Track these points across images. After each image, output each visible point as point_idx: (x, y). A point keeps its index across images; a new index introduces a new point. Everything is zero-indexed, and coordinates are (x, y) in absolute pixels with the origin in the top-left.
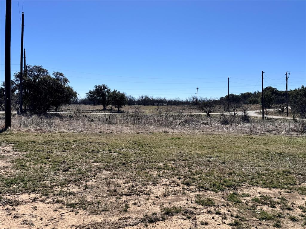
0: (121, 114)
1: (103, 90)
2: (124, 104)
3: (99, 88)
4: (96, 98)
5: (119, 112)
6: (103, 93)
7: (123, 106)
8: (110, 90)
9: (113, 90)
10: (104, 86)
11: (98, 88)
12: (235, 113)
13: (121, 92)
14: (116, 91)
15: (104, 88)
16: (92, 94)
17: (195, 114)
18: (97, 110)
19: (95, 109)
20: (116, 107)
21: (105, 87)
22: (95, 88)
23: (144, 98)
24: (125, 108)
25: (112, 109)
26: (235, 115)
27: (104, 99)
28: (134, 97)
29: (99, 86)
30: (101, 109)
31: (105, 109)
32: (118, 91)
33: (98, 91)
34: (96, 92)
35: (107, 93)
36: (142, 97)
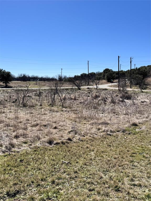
0: (11, 89)
2: (11, 81)
5: (6, 87)
12: (97, 86)
13: (7, 71)
17: (69, 88)
20: (3, 83)
23: (22, 75)
24: (12, 84)
26: (97, 88)
28: (14, 75)
32: (3, 70)
36: (21, 75)
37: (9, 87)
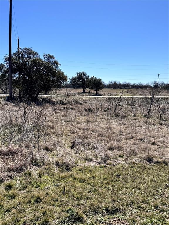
0: (101, 97)
2: (101, 88)
3: (80, 74)
4: (77, 83)
5: (97, 95)
6: (83, 79)
7: (100, 90)
8: (88, 76)
9: (91, 77)
10: (83, 73)
11: (79, 74)
13: (98, 78)
14: (93, 77)
15: (83, 75)
16: (74, 79)
18: (78, 93)
19: (76, 92)
20: (94, 91)
21: (84, 74)
22: (77, 75)
23: (113, 83)
24: (102, 91)
25: (90, 92)
27: (84, 84)
29: (80, 73)
30: (81, 92)
31: (84, 92)
32: (95, 77)
33: (79, 77)
34: (78, 78)
35: (86, 79)
36: (112, 82)
37: (99, 95)
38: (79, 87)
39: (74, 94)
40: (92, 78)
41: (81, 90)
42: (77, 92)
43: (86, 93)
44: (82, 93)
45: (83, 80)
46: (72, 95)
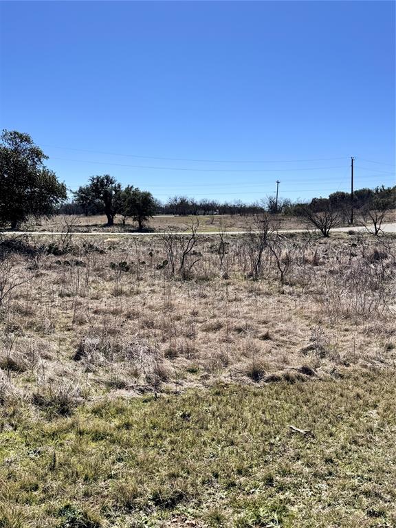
0: (151, 235)
1: (106, 185)
2: (151, 214)
3: (98, 181)
4: (92, 201)
5: (141, 229)
6: (106, 191)
7: (149, 218)
8: (119, 186)
9: (127, 187)
10: (107, 177)
11: (95, 181)
12: (378, 226)
13: (142, 190)
14: (132, 187)
15: (107, 182)
16: (84, 193)
17: (298, 231)
18: (96, 225)
19: (90, 224)
20: (134, 220)
21: (109, 180)
22: (90, 182)
24: (153, 222)
25: (124, 222)
26: (377, 232)
27: (108, 203)
29: (98, 178)
30: (103, 223)
31: (110, 223)
32: (135, 187)
33: (97, 188)
34: (93, 191)
35: (114, 193)
36: (176, 200)
37: (147, 231)
38: (96, 211)
39: (85, 229)
40: (129, 189)
41: (103, 219)
42: (94, 223)
43: (116, 225)
44: (105, 226)
45: (107, 196)
46: (79, 231)
